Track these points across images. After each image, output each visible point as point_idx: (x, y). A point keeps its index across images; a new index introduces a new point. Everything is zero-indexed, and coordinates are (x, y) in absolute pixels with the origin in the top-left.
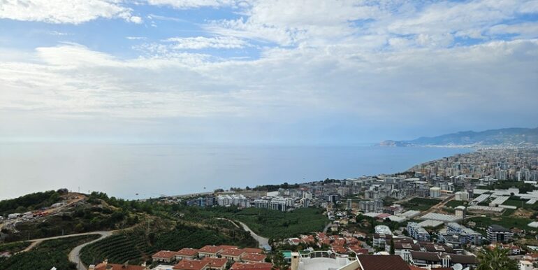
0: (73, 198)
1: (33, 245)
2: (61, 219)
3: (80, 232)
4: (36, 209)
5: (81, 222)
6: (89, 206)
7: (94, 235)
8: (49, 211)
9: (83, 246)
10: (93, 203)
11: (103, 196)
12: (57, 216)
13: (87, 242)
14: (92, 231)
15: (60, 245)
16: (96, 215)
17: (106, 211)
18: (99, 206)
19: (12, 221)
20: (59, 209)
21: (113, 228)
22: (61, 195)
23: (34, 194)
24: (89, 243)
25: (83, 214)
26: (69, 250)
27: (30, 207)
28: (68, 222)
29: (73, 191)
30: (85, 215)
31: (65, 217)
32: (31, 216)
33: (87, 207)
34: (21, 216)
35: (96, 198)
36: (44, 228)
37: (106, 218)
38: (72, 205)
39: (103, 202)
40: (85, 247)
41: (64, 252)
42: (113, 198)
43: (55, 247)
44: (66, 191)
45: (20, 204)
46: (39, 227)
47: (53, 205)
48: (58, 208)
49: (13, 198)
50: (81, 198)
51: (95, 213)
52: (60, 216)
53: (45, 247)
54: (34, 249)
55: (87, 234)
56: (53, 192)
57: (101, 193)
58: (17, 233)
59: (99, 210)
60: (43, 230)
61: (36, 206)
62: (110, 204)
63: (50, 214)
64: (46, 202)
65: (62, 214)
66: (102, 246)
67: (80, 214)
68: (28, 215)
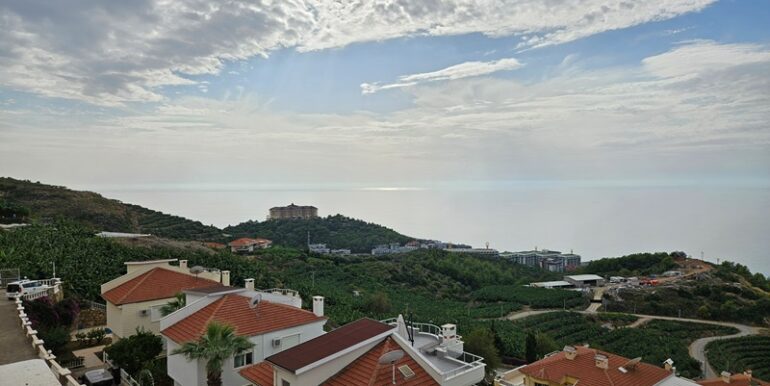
0: (694, 268)
1: (640, 321)
2: (676, 294)
3: (705, 319)
4: (643, 274)
5: (705, 305)
6: (718, 282)
7: (727, 328)
8: (661, 280)
9: (710, 339)
10: (725, 279)
11: (742, 271)
12: (670, 289)
13: (715, 335)
14: (724, 321)
15: (676, 330)
16: (729, 298)
17: (748, 294)
18: (735, 284)
19: (615, 285)
20: (674, 279)
21: (760, 323)
22: (676, 260)
23: (640, 254)
24: (719, 338)
25: (710, 292)
26: (689, 340)
27: (635, 271)
28: (686, 301)
29: (693, 257)
30: (713, 295)
31: (682, 293)
32: (638, 284)
33: (716, 284)
34: (626, 281)
35: (728, 271)
36: (655, 302)
37: (747, 305)
38: (692, 277)
39: (742, 279)
40: (714, 342)
41: (682, 341)
42: (759, 276)
43: (670, 331)
44: (683, 254)
45: (624, 266)
46: (647, 299)
47: (666, 273)
48: (672, 278)
49: (616, 257)
50: (706, 269)
51: (728, 294)
52: (675, 290)
53: (655, 328)
54: (641, 326)
55: (715, 323)
56: (665, 254)
57: (738, 265)
58: (621, 302)
59: (736, 290)
60: (652, 305)
61: (643, 271)
62: (754, 285)
63: (661, 284)
64: (654, 268)
65: (677, 287)
66: (741, 347)
67: (705, 292)
68: (633, 281)
